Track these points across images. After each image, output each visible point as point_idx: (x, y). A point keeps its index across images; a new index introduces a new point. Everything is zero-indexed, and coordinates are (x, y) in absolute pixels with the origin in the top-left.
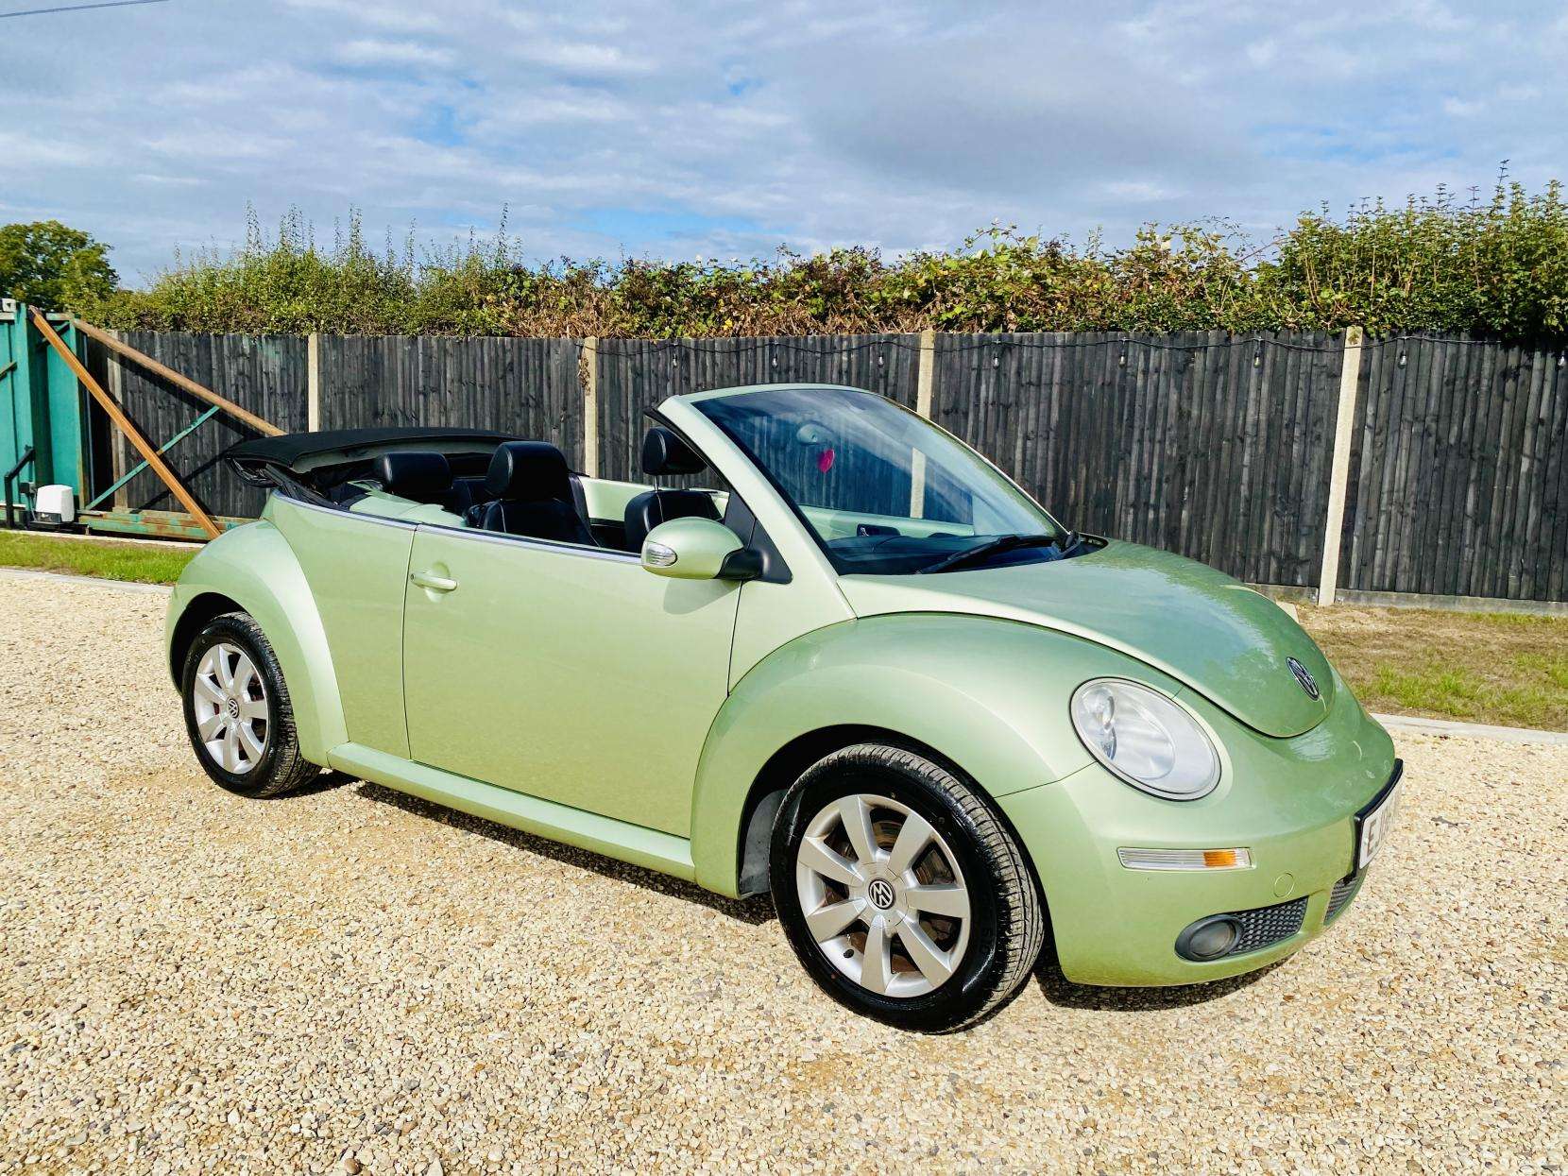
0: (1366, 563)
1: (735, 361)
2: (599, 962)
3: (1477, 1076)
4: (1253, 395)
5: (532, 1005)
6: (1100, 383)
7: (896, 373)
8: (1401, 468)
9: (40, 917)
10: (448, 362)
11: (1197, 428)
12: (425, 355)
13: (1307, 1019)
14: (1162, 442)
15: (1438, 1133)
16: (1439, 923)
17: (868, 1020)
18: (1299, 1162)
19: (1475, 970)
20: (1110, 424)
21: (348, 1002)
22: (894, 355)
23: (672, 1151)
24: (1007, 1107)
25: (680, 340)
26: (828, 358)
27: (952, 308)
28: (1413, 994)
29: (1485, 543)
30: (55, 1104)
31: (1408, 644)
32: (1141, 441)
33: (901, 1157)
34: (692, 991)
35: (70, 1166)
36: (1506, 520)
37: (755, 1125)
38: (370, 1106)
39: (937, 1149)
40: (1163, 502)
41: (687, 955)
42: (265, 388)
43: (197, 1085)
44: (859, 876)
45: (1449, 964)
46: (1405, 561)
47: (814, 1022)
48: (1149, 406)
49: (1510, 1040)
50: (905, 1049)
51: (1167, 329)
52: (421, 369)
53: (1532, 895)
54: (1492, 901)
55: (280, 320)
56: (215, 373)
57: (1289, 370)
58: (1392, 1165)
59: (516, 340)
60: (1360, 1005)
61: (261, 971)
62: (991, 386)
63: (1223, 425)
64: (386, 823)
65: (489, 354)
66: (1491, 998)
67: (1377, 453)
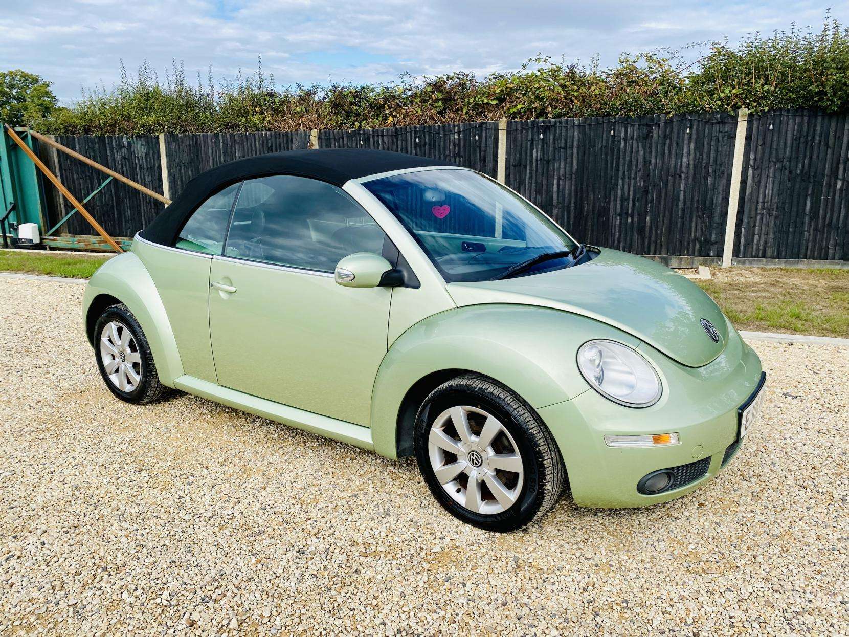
0: (749, 243)
1: (395, 140)
2: (324, 496)
3: (805, 548)
4: (685, 150)
5: (287, 523)
6: (600, 146)
7: (486, 144)
8: (769, 189)
9: (21, 479)
10: (237, 147)
11: (654, 170)
12: (223, 144)
13: (711, 517)
14: (635, 179)
15: (782, 583)
16: (786, 457)
17: (470, 526)
18: (705, 603)
19: (805, 484)
20: (606, 169)
21: (188, 524)
22: (484, 135)
23: (362, 608)
24: (545, 575)
25: (364, 129)
26: (447, 138)
27: (516, 105)
28: (770, 499)
29: (816, 229)
30: (29, 590)
31: (772, 289)
32: (623, 179)
33: (487, 607)
34: (374, 512)
35: (38, 626)
36: (828, 215)
37: (408, 591)
38: (199, 586)
39: (507, 602)
40: (636, 213)
41: (372, 490)
42: (138, 165)
43: (106, 576)
44: (463, 449)
45: (791, 481)
46: (771, 240)
47: (440, 527)
48: (628, 158)
49: (823, 525)
50: (490, 542)
51: (637, 114)
52: (222, 152)
53: (838, 438)
54: (815, 442)
55: (143, 126)
56: (109, 158)
57: (706, 135)
58: (757, 603)
59: (273, 133)
60: (740, 507)
61: (141, 507)
62: (539, 150)
63: (669, 168)
64: (209, 417)
65: (259, 141)
66: (813, 501)
67: (756, 180)
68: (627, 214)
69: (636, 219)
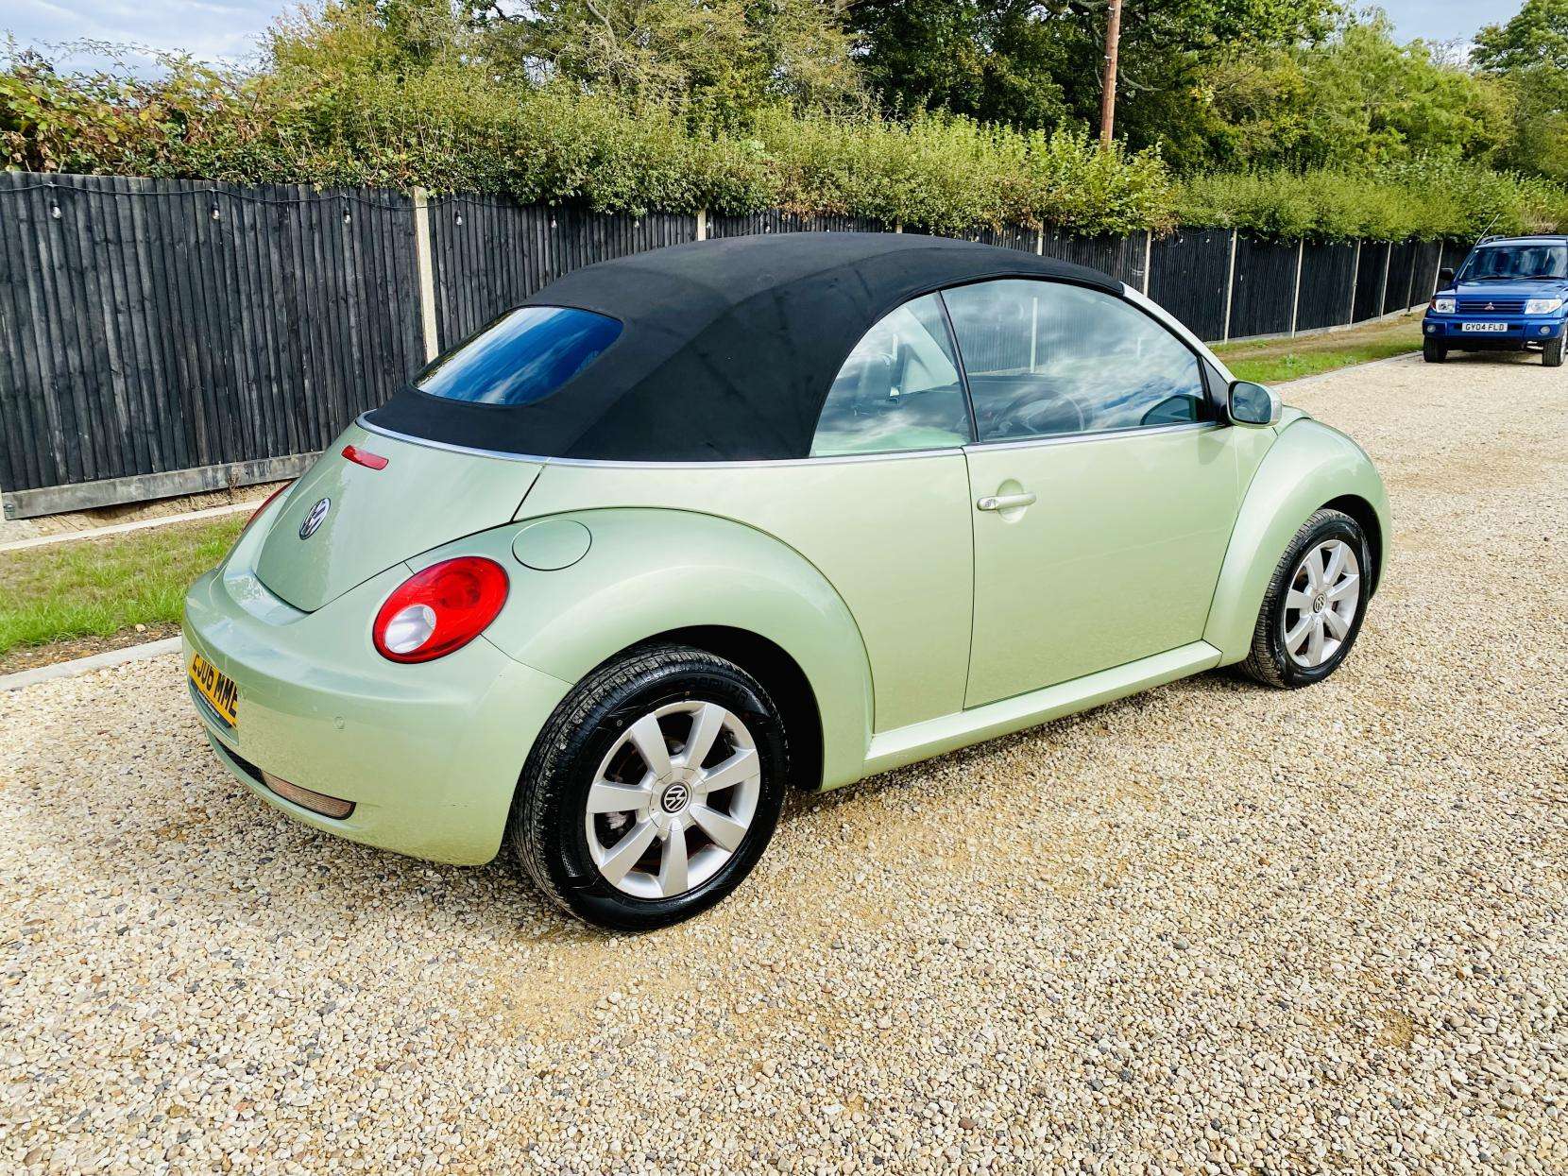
4: (347, 254)
6: (193, 242)
11: (303, 290)
14: (271, 307)
20: (213, 290)
40: (284, 374)
57: (374, 227)
62: (54, 245)
63: (326, 286)
68: (268, 377)
69: (286, 386)
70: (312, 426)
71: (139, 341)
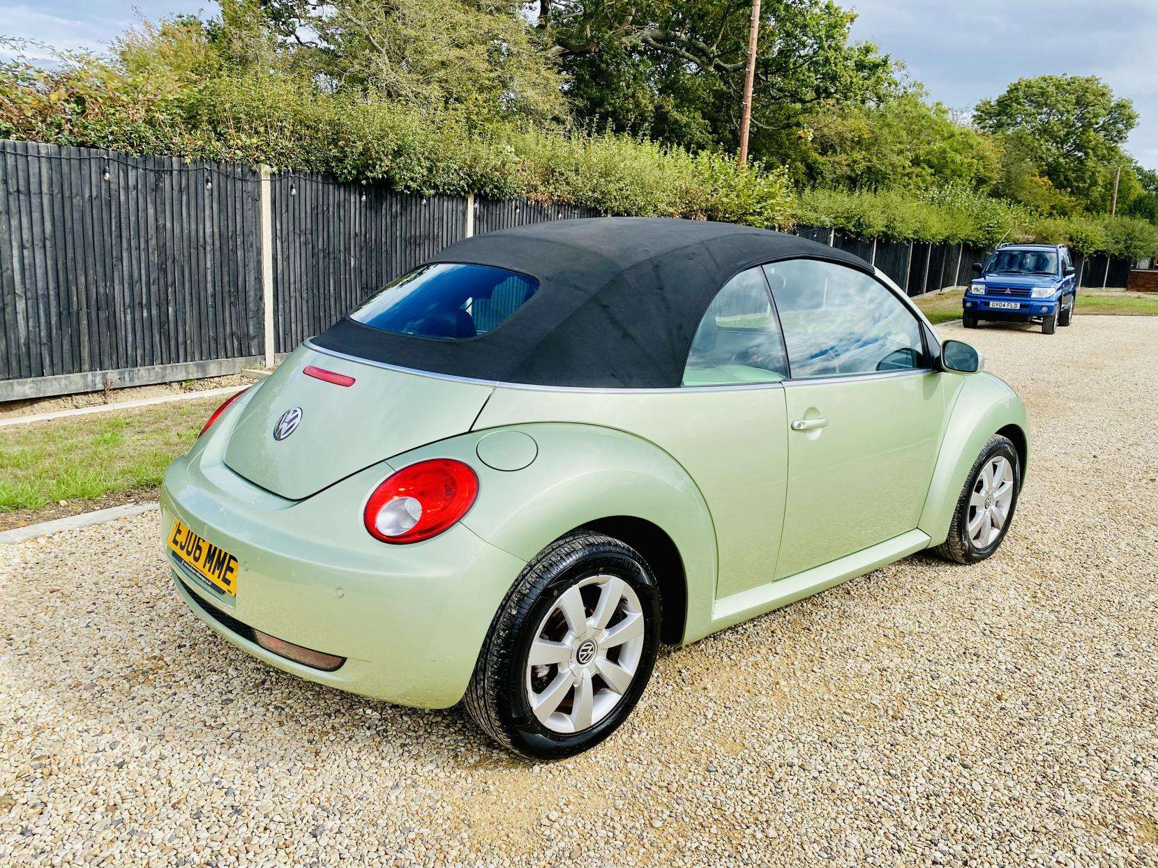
0: (287, 331)
4: (207, 212)
11: (172, 238)
14: (146, 250)
20: (102, 233)
32: (129, 250)
40: (153, 302)
57: (229, 194)
63: (189, 236)
67: (285, 256)
68: (141, 303)
69: (154, 312)
70: (173, 343)
71: (40, 272)
